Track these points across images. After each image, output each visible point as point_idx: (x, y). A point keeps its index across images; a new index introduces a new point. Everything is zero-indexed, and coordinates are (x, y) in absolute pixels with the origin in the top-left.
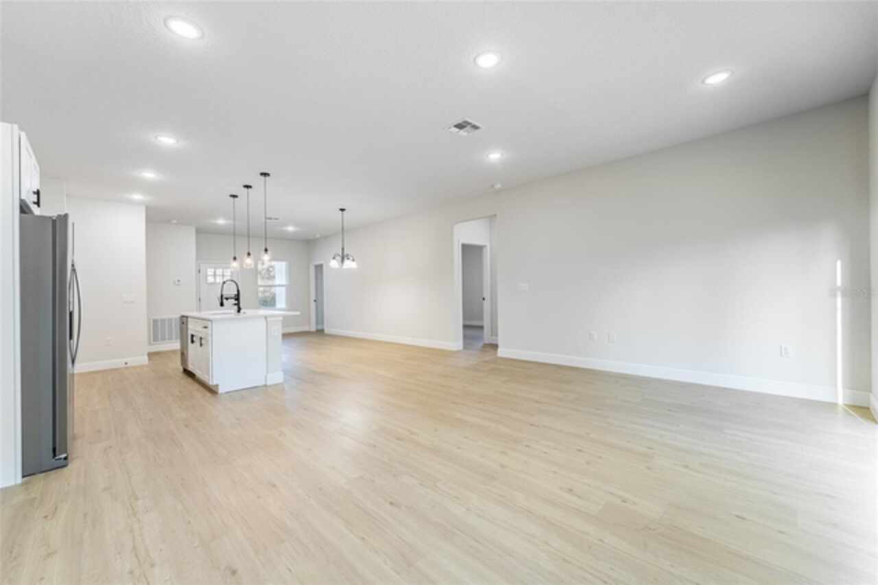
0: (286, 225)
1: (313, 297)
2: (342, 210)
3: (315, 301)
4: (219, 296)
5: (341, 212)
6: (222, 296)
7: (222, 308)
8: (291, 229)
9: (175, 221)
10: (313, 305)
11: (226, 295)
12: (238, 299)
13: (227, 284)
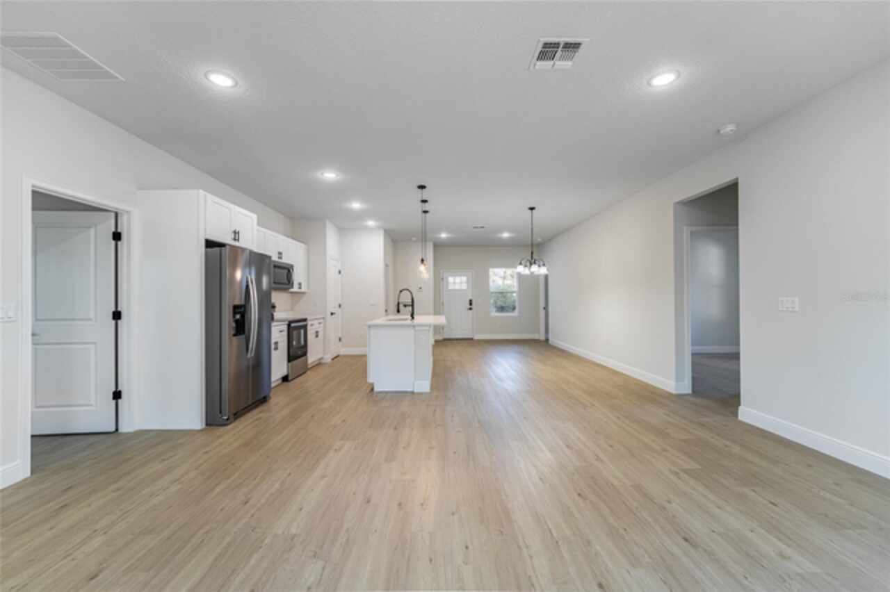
0: (502, 231)
1: (542, 305)
2: (532, 209)
3: (545, 308)
4: (397, 303)
5: (530, 211)
6: (398, 304)
7: (399, 314)
8: (506, 235)
9: (414, 239)
10: (542, 313)
11: (402, 303)
12: (412, 306)
13: (403, 292)
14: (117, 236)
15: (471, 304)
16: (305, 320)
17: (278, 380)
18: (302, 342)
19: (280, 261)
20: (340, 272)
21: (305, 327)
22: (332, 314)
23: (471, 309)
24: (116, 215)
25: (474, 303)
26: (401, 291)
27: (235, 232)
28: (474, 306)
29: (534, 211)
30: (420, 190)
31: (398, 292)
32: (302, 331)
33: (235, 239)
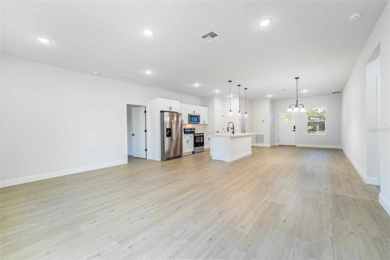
5: (296, 79)
6: (228, 128)
11: (230, 128)
12: (233, 128)
13: (230, 124)
14: (145, 112)
15: (294, 128)
16: (203, 134)
17: (190, 152)
18: (202, 141)
19: (195, 114)
20: (223, 116)
21: (203, 136)
22: (217, 132)
23: (294, 131)
24: (145, 107)
25: (296, 127)
26: (229, 123)
27: (170, 108)
28: (296, 129)
29: (298, 79)
30: (229, 83)
31: (228, 123)
32: (202, 138)
33: (170, 110)
